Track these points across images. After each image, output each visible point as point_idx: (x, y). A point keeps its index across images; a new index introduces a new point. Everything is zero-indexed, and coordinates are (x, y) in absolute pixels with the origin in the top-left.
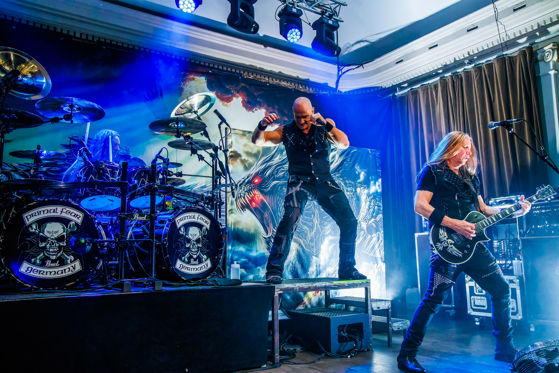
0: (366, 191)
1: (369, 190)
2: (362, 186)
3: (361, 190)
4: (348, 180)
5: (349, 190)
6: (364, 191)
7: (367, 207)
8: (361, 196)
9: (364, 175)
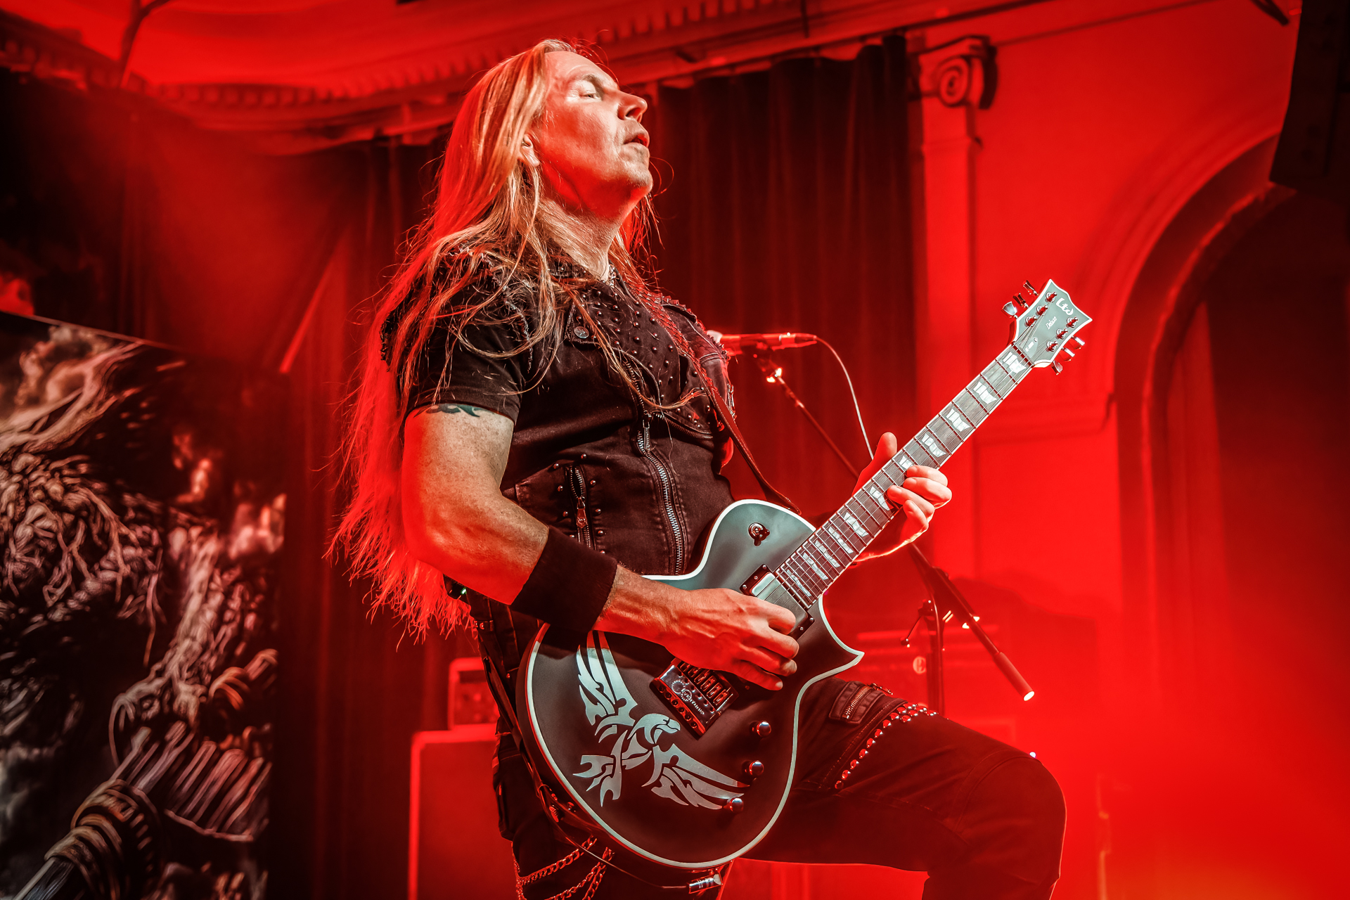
0: (212, 547)
1: (228, 543)
2: (193, 524)
3: (189, 541)
4: (133, 494)
5: (133, 537)
6: (201, 545)
7: (209, 615)
8: (188, 565)
9: (210, 475)
